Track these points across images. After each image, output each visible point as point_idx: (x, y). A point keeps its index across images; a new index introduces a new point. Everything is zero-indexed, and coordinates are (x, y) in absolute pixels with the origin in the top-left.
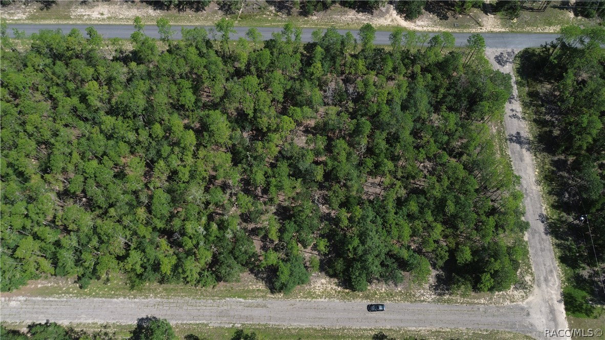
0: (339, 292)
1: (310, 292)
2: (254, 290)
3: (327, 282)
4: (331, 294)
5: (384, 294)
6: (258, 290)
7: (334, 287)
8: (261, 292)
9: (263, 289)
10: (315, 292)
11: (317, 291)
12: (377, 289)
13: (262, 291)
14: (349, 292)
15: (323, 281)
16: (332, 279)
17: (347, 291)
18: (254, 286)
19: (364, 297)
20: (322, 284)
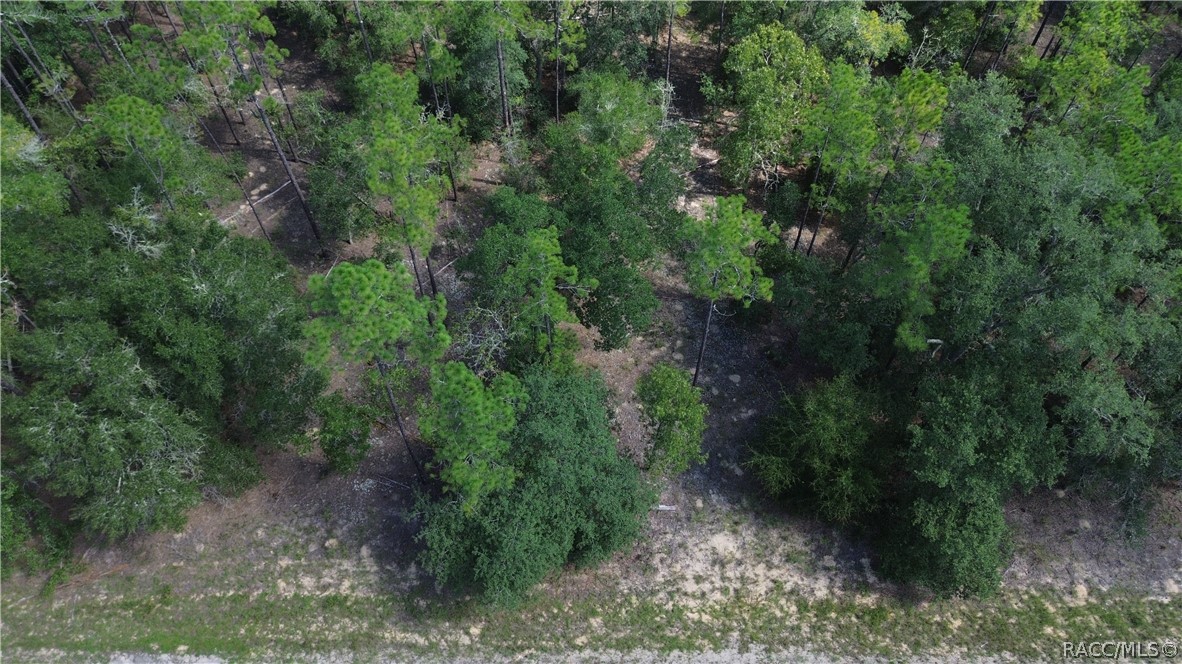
0: (823, 608)
1: (645, 610)
2: (305, 600)
3: (743, 547)
4: (772, 619)
5: (1093, 620)
6: (327, 604)
7: (792, 579)
8: (348, 612)
9: (360, 594)
10: (678, 612)
11: (692, 603)
12: (1048, 591)
13: (355, 611)
14: (880, 609)
15: (724, 543)
16: (774, 534)
17: (869, 600)
18: (308, 581)
19: (978, 639)
20: (719, 562)
